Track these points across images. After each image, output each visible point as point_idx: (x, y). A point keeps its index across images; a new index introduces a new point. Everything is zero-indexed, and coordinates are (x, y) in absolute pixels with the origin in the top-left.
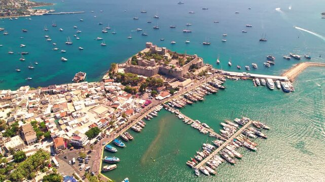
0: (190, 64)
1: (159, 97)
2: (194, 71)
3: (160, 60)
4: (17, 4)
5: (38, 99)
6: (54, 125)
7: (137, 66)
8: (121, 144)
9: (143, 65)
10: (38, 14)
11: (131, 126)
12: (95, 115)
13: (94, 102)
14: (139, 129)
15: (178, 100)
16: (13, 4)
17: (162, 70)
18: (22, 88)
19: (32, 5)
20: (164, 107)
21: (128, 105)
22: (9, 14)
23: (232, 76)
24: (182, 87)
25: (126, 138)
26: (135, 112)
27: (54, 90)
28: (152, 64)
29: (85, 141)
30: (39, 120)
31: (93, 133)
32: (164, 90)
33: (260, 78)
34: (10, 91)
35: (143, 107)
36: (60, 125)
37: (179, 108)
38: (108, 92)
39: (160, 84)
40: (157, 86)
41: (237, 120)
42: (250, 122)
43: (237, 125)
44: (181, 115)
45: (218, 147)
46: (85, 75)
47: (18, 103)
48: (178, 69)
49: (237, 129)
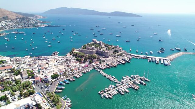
0: (114, 50)
1: (93, 64)
2: (115, 53)
3: (98, 47)
4: (33, 22)
5: (33, 62)
6: (37, 72)
7: (85, 50)
8: (68, 82)
9: (89, 49)
10: (42, 26)
11: (75, 75)
12: (58, 69)
13: (59, 64)
14: (78, 77)
15: (103, 66)
16: (32, 22)
17: (98, 52)
18: (26, 56)
19: (40, 22)
20: (94, 68)
21: (76, 66)
22: (28, 26)
23: (136, 56)
24: (107, 60)
25: (71, 79)
26: (79, 69)
27: (41, 58)
28: (93, 49)
29: (50, 79)
30: (30, 69)
31: (55, 77)
32: (96, 61)
33: (152, 58)
34: (20, 57)
35: (83, 68)
36: (40, 72)
37: (102, 69)
38: (67, 60)
39: (95, 58)
40: (93, 59)
41: (132, 76)
42: (139, 78)
43: (131, 78)
44: (102, 72)
45: (117, 87)
46: (58, 53)
47: (23, 62)
48: (106, 51)
49: (131, 80)
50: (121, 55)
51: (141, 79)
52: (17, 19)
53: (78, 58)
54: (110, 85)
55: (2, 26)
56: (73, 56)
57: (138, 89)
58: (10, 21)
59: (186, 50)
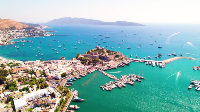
0: (115, 55)
1: (96, 66)
2: (116, 58)
3: (101, 52)
4: (39, 31)
5: (43, 64)
6: (49, 72)
7: (89, 55)
8: (75, 79)
9: (92, 54)
10: (48, 36)
11: (81, 74)
12: (66, 70)
13: (67, 66)
14: (84, 76)
15: (105, 67)
16: (37, 31)
17: (101, 57)
18: (37, 60)
19: (45, 32)
20: (97, 70)
21: (81, 67)
22: (35, 36)
23: (135, 60)
24: (108, 63)
25: (78, 78)
26: (84, 70)
27: (50, 62)
28: (96, 54)
29: (60, 78)
30: (42, 70)
31: (64, 75)
32: (99, 64)
33: (149, 62)
34: (32, 61)
35: (88, 69)
36: (51, 72)
37: (104, 70)
38: (74, 63)
39: (98, 61)
40: (96, 62)
41: (130, 75)
42: (136, 76)
43: (128, 77)
44: (104, 73)
45: (116, 83)
46: (65, 58)
47: (35, 65)
48: (108, 56)
49: (128, 78)
50: (121, 59)
51: (137, 77)
52: (23, 29)
53: (83, 61)
54: (110, 81)
55: (11, 35)
56: (78, 60)
57: (133, 84)
58: (17, 30)
59: (181, 55)
